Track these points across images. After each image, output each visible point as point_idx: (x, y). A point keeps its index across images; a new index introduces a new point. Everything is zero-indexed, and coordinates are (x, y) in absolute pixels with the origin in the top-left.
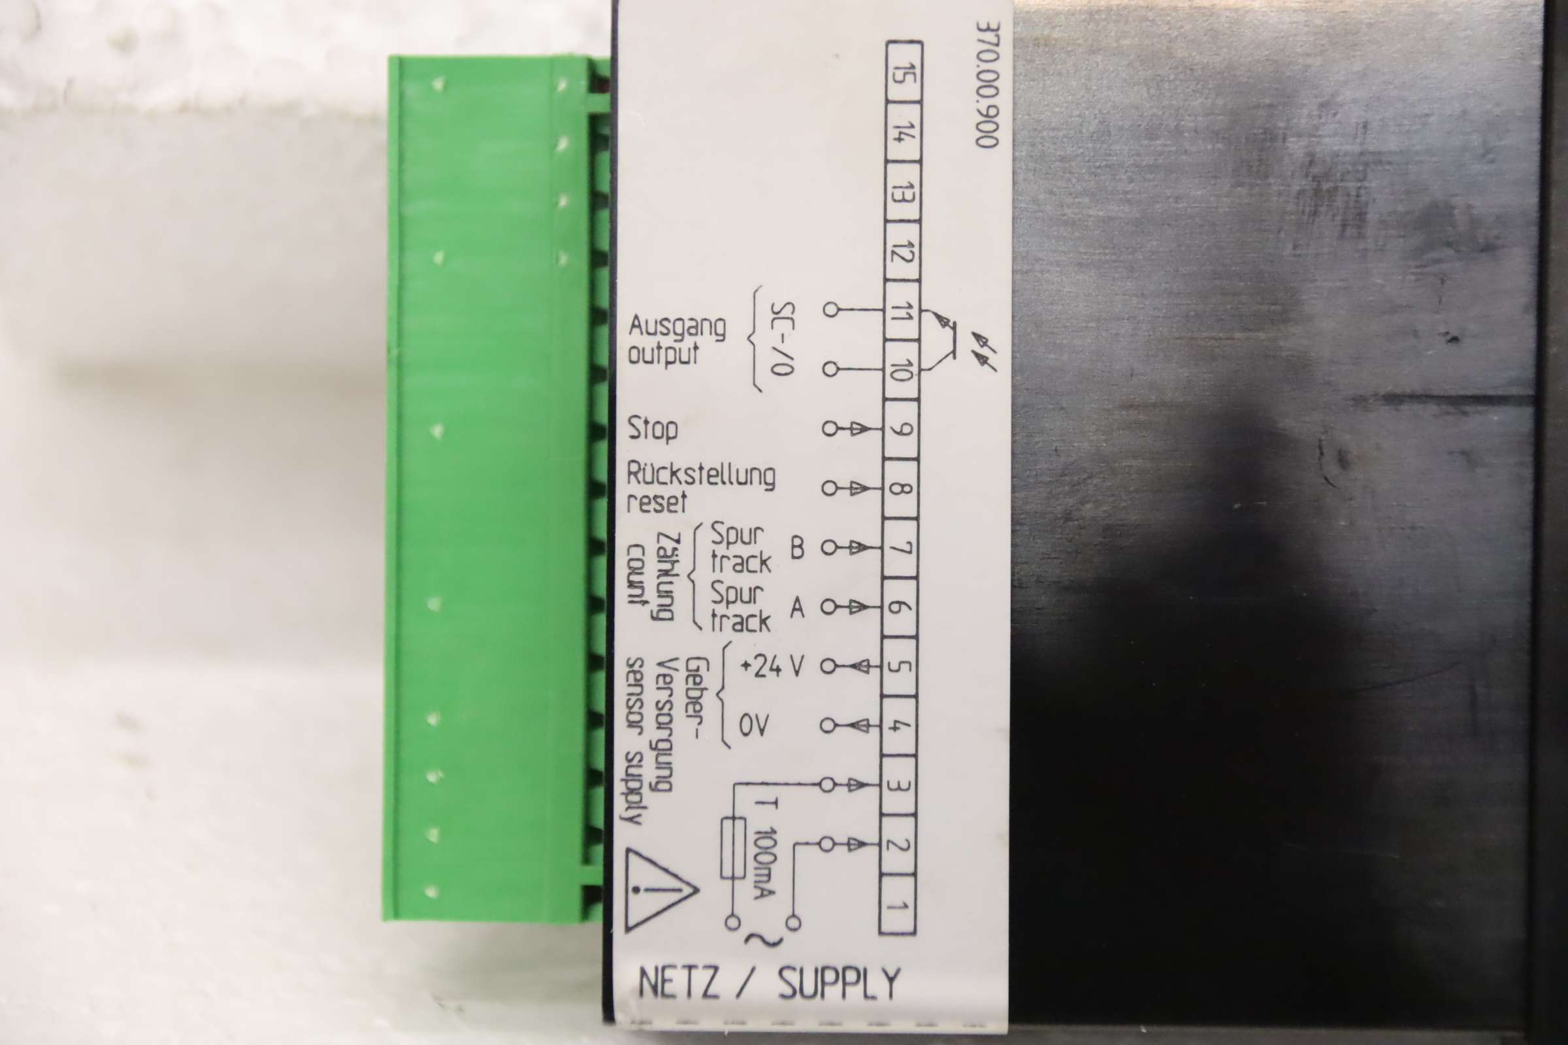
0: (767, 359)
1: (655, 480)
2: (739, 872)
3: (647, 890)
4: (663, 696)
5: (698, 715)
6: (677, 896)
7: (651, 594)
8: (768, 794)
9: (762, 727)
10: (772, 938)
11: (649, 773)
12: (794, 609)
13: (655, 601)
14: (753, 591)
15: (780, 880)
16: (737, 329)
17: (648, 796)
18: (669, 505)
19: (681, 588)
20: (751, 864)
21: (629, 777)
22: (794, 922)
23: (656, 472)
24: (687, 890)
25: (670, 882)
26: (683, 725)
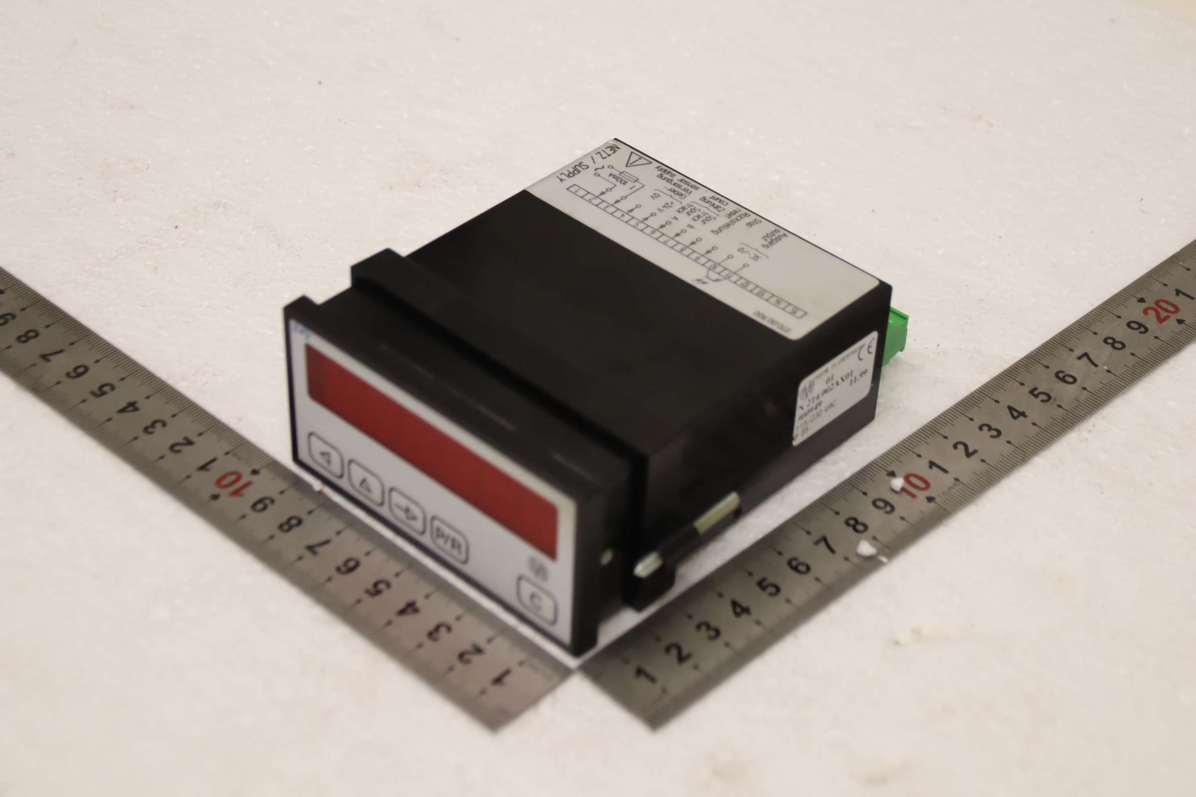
0: (746, 248)
1: (740, 216)
2: (622, 174)
4: (683, 188)
7: (711, 200)
9: (649, 162)
10: (597, 170)
13: (708, 199)
16: (763, 250)
17: (660, 172)
18: (730, 215)
19: (707, 205)
23: (742, 218)
24: (628, 165)
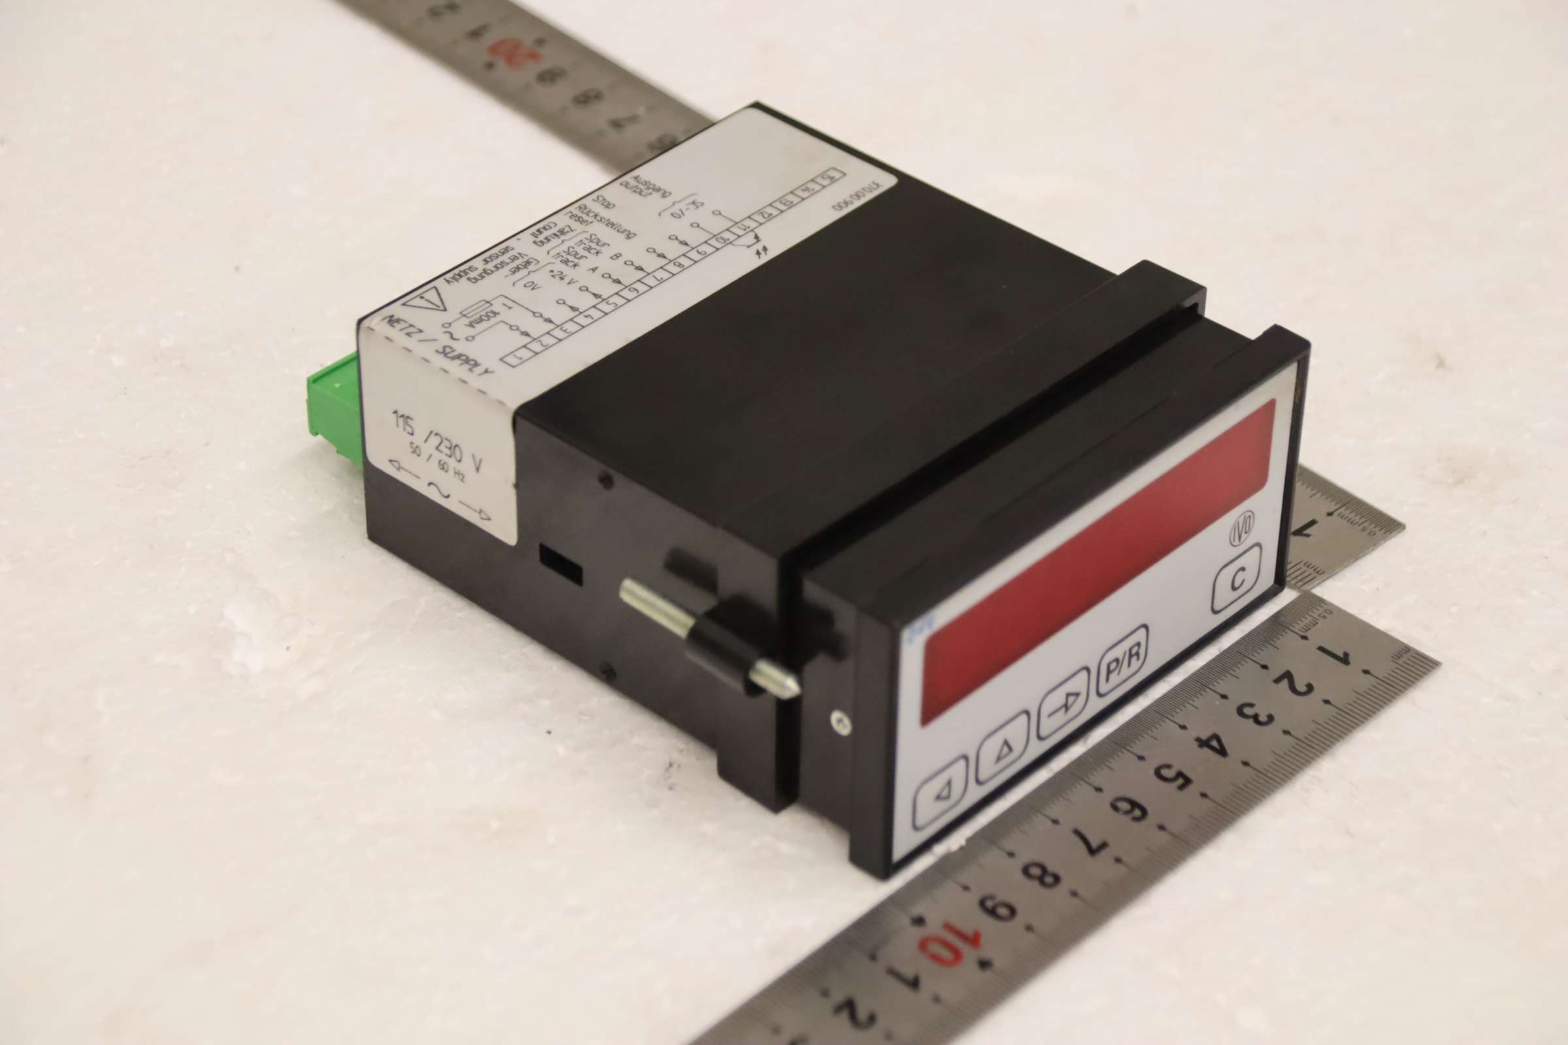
3: (427, 300)
5: (514, 272)
6: (435, 307)
8: (510, 304)
11: (472, 275)
12: (592, 269)
14: (582, 257)
15: (480, 327)
20: (478, 316)
21: (464, 271)
22: (469, 339)
25: (438, 302)
26: (505, 270)
